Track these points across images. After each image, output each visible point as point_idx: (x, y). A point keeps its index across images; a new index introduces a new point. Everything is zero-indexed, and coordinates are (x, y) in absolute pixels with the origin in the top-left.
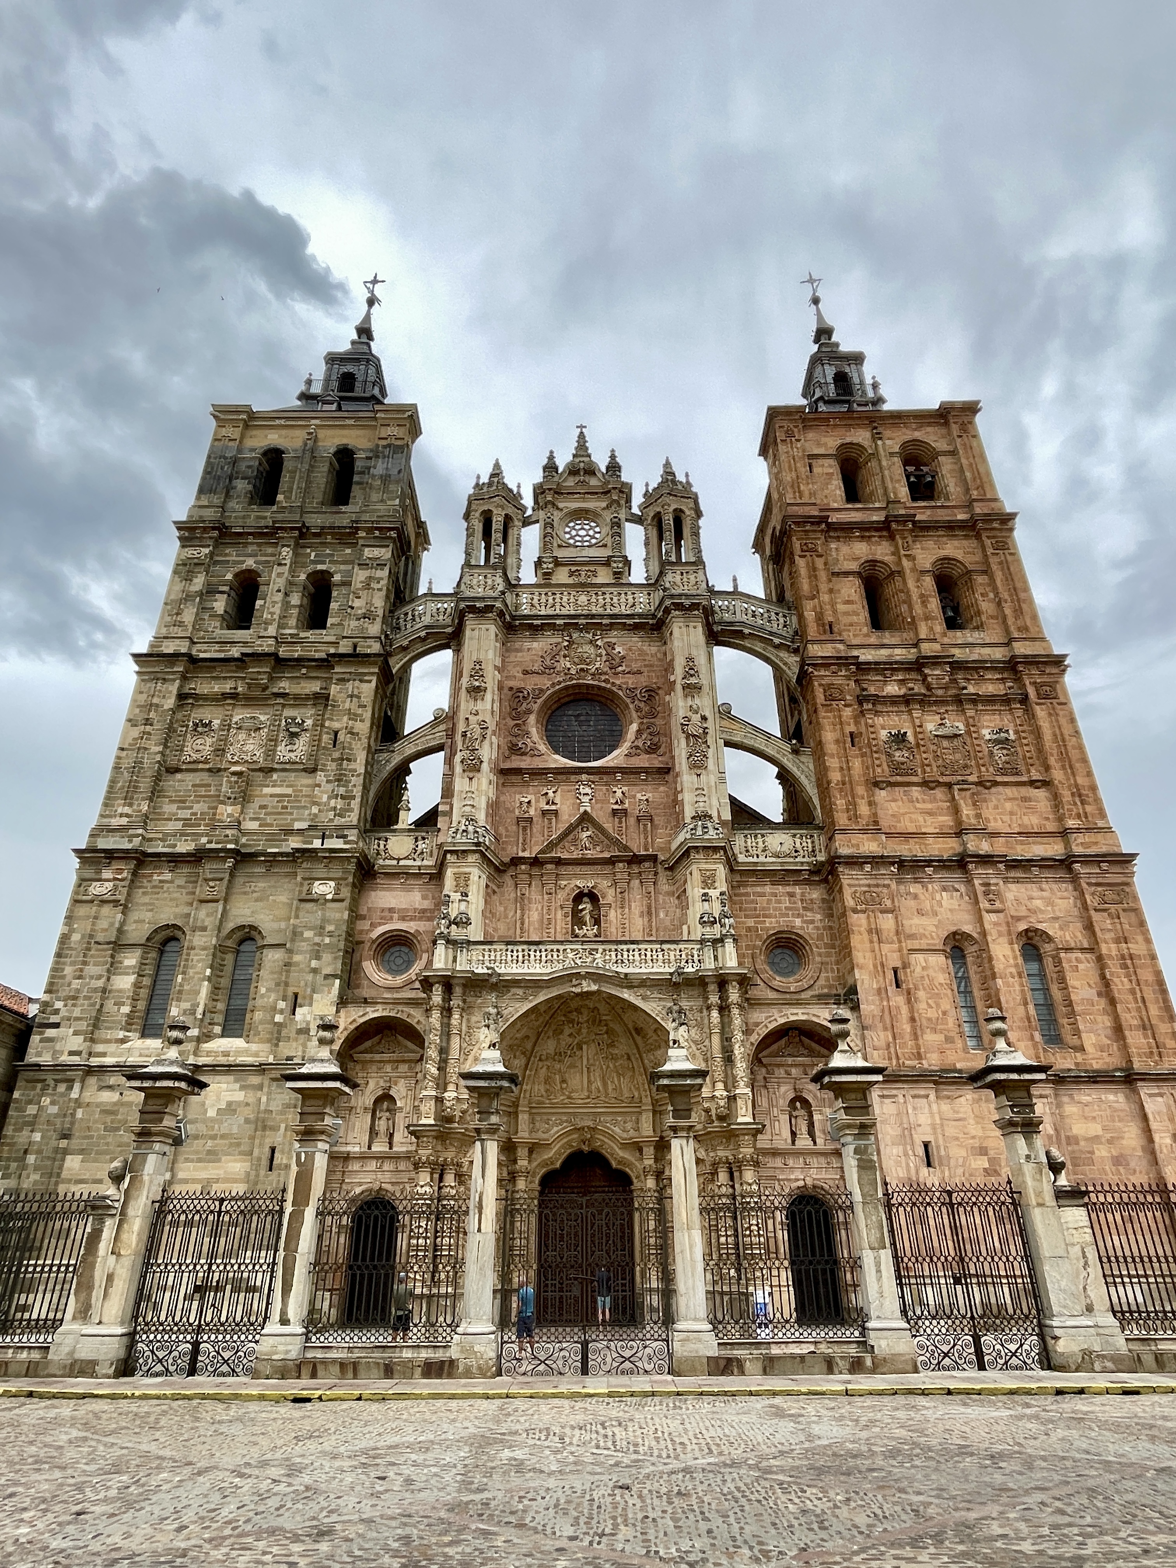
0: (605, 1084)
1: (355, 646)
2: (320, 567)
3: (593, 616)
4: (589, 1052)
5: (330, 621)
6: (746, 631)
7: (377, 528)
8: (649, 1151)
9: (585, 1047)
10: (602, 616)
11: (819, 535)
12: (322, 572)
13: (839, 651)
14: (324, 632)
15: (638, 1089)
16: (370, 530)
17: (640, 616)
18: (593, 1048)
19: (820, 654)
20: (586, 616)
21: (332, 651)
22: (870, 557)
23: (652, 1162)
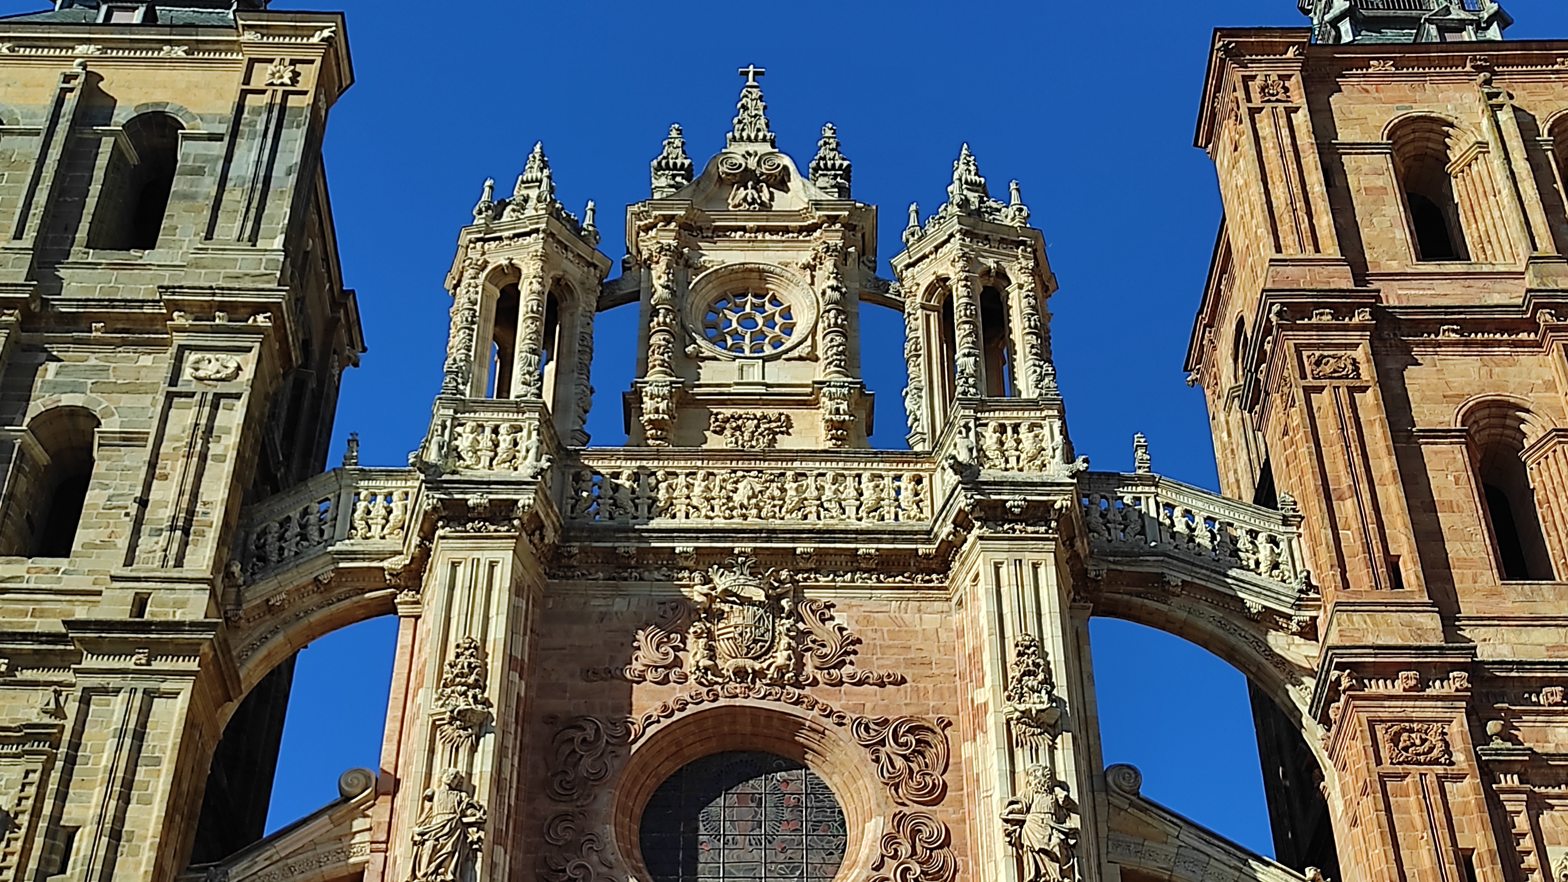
1: (140, 603)
2: (67, 400)
3: (772, 534)
5: (81, 536)
6: (1176, 578)
7: (222, 307)
10: (796, 534)
11: (1354, 337)
12: (73, 412)
13: (1420, 631)
14: (62, 563)
16: (205, 312)
17: (896, 535)
19: (1370, 640)
20: (755, 534)
21: (81, 613)
22: (1490, 395)
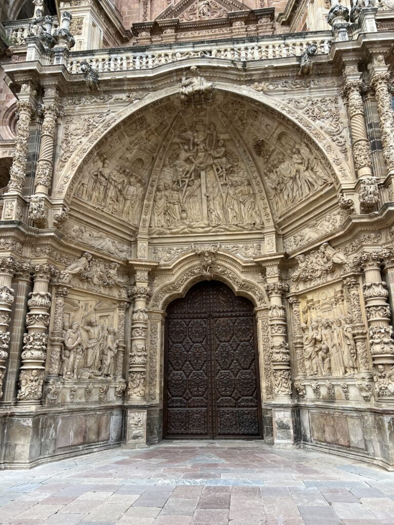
0: (225, 213)
4: (208, 179)
8: (273, 271)
9: (203, 174)
15: (260, 216)
18: (211, 175)
23: (276, 280)
